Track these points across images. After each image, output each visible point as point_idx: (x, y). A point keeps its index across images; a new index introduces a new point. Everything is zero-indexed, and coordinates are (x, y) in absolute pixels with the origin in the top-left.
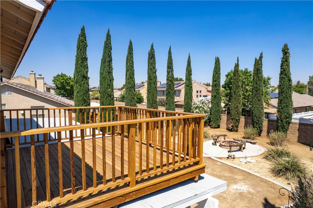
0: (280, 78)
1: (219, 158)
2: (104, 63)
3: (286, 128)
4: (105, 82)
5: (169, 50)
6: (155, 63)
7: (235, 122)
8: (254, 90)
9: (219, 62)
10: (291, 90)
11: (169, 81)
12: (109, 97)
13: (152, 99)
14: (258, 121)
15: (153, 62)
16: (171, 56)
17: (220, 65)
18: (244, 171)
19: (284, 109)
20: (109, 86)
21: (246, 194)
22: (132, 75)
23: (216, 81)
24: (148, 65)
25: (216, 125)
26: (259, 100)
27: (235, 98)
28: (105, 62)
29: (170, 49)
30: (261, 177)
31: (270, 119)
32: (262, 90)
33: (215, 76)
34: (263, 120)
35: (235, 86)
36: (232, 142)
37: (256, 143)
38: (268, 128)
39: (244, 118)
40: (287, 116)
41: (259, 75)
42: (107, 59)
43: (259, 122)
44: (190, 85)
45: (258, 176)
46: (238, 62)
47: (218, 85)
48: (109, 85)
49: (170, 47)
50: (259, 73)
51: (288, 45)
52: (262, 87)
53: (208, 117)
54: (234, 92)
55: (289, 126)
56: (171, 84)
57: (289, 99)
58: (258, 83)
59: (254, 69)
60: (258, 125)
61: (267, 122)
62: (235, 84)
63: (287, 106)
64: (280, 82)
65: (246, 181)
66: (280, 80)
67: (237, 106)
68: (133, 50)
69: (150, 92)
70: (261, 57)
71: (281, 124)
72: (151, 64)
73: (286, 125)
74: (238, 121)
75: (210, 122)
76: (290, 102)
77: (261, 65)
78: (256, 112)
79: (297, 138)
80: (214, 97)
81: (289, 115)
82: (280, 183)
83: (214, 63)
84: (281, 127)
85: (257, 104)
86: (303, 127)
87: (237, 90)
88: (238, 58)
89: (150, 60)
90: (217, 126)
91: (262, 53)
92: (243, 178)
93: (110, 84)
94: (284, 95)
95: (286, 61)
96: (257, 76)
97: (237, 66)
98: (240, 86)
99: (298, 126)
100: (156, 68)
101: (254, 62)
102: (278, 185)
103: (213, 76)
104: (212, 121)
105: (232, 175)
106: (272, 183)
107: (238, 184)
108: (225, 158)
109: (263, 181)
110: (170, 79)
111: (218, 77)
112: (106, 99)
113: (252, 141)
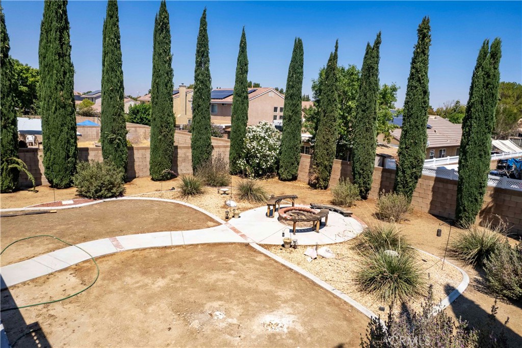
0: (409, 86)
1: (267, 245)
2: (47, 32)
3: (411, 186)
4: (52, 76)
5: (201, 16)
6: (170, 42)
7: (322, 171)
8: (359, 109)
9: (302, 50)
10: (426, 113)
11: (198, 82)
12: (61, 110)
13: (161, 117)
14: (363, 170)
15: (164, 38)
16: (205, 30)
17: (302, 55)
18: (305, 277)
19: (410, 150)
20: (59, 86)
21: (284, 337)
22: (115, 64)
23: (293, 87)
24: (155, 45)
25: (289, 174)
26: (367, 130)
27: (324, 123)
28: (51, 30)
29: (204, 14)
30: (333, 292)
31: (387, 168)
32: (375, 109)
33: (292, 76)
34: (372, 169)
35: (326, 100)
36: (304, 211)
37: (352, 214)
38: (381, 184)
39: (340, 163)
40: (415, 162)
41: (371, 79)
42: (54, 23)
43: (364, 172)
44: (244, 92)
45: (327, 291)
46: (336, 50)
47: (297, 96)
48: (62, 83)
49: (205, 11)
50: (371, 74)
51: (430, 20)
52: (375, 104)
53: (276, 158)
54: (324, 111)
55: (416, 182)
56: (203, 89)
57: (421, 129)
58: (368, 95)
59: (364, 65)
60: (362, 178)
61: (380, 172)
62: (327, 96)
63: (415, 143)
64: (407, 94)
65: (297, 305)
66: (408, 91)
67: (328, 139)
68: (117, 8)
69: (156, 104)
70: (378, 43)
71: (402, 178)
72: (159, 44)
73: (410, 180)
74: (329, 169)
75: (278, 168)
76: (421, 136)
77: (376, 59)
78: (359, 154)
79: (429, 206)
80: (287, 120)
81: (418, 161)
82: (365, 308)
83: (293, 50)
84: (401, 184)
85: (363, 137)
86: (441, 185)
87: (330, 108)
88: (337, 43)
89: (158, 35)
90: (291, 177)
91: (380, 34)
92: (293, 296)
93: (64, 81)
94: (412, 122)
95: (423, 52)
96: (368, 80)
97: (334, 58)
98: (335, 100)
99: (432, 183)
100: (171, 53)
101: (365, 52)
102: (361, 313)
103: (289, 77)
104: (282, 167)
105: (274, 289)
106: (352, 306)
107: (275, 312)
108: (277, 246)
109: (334, 303)
110: (200, 77)
111: (297, 80)
112: (55, 113)
113: (345, 210)
